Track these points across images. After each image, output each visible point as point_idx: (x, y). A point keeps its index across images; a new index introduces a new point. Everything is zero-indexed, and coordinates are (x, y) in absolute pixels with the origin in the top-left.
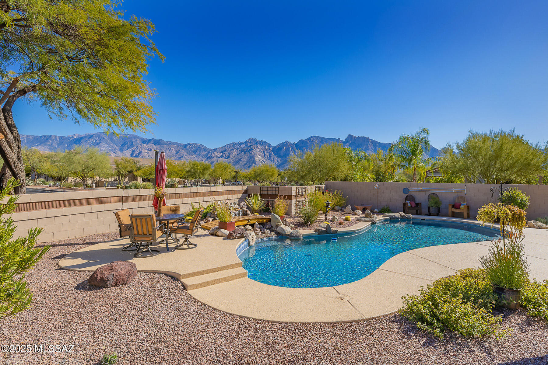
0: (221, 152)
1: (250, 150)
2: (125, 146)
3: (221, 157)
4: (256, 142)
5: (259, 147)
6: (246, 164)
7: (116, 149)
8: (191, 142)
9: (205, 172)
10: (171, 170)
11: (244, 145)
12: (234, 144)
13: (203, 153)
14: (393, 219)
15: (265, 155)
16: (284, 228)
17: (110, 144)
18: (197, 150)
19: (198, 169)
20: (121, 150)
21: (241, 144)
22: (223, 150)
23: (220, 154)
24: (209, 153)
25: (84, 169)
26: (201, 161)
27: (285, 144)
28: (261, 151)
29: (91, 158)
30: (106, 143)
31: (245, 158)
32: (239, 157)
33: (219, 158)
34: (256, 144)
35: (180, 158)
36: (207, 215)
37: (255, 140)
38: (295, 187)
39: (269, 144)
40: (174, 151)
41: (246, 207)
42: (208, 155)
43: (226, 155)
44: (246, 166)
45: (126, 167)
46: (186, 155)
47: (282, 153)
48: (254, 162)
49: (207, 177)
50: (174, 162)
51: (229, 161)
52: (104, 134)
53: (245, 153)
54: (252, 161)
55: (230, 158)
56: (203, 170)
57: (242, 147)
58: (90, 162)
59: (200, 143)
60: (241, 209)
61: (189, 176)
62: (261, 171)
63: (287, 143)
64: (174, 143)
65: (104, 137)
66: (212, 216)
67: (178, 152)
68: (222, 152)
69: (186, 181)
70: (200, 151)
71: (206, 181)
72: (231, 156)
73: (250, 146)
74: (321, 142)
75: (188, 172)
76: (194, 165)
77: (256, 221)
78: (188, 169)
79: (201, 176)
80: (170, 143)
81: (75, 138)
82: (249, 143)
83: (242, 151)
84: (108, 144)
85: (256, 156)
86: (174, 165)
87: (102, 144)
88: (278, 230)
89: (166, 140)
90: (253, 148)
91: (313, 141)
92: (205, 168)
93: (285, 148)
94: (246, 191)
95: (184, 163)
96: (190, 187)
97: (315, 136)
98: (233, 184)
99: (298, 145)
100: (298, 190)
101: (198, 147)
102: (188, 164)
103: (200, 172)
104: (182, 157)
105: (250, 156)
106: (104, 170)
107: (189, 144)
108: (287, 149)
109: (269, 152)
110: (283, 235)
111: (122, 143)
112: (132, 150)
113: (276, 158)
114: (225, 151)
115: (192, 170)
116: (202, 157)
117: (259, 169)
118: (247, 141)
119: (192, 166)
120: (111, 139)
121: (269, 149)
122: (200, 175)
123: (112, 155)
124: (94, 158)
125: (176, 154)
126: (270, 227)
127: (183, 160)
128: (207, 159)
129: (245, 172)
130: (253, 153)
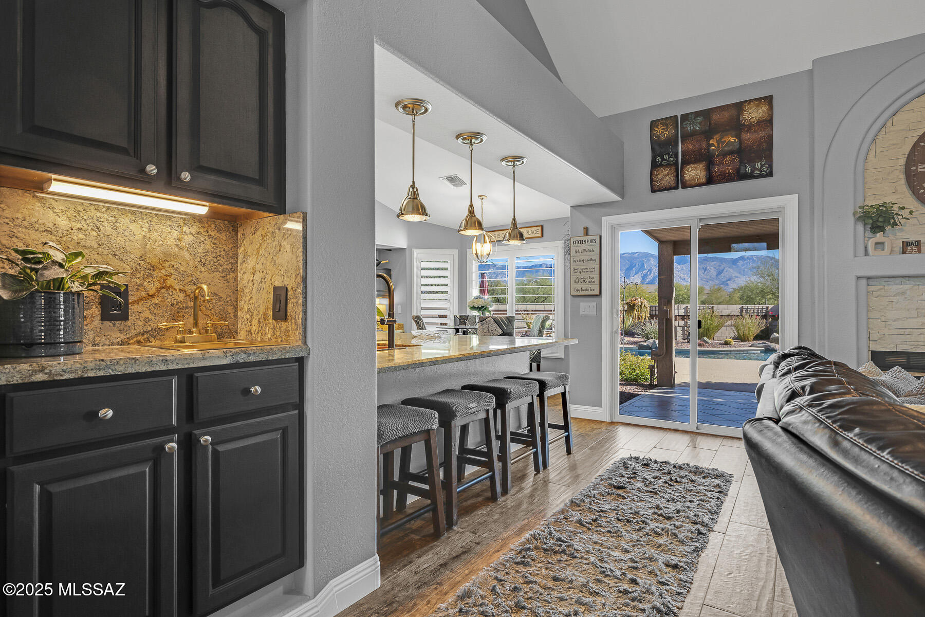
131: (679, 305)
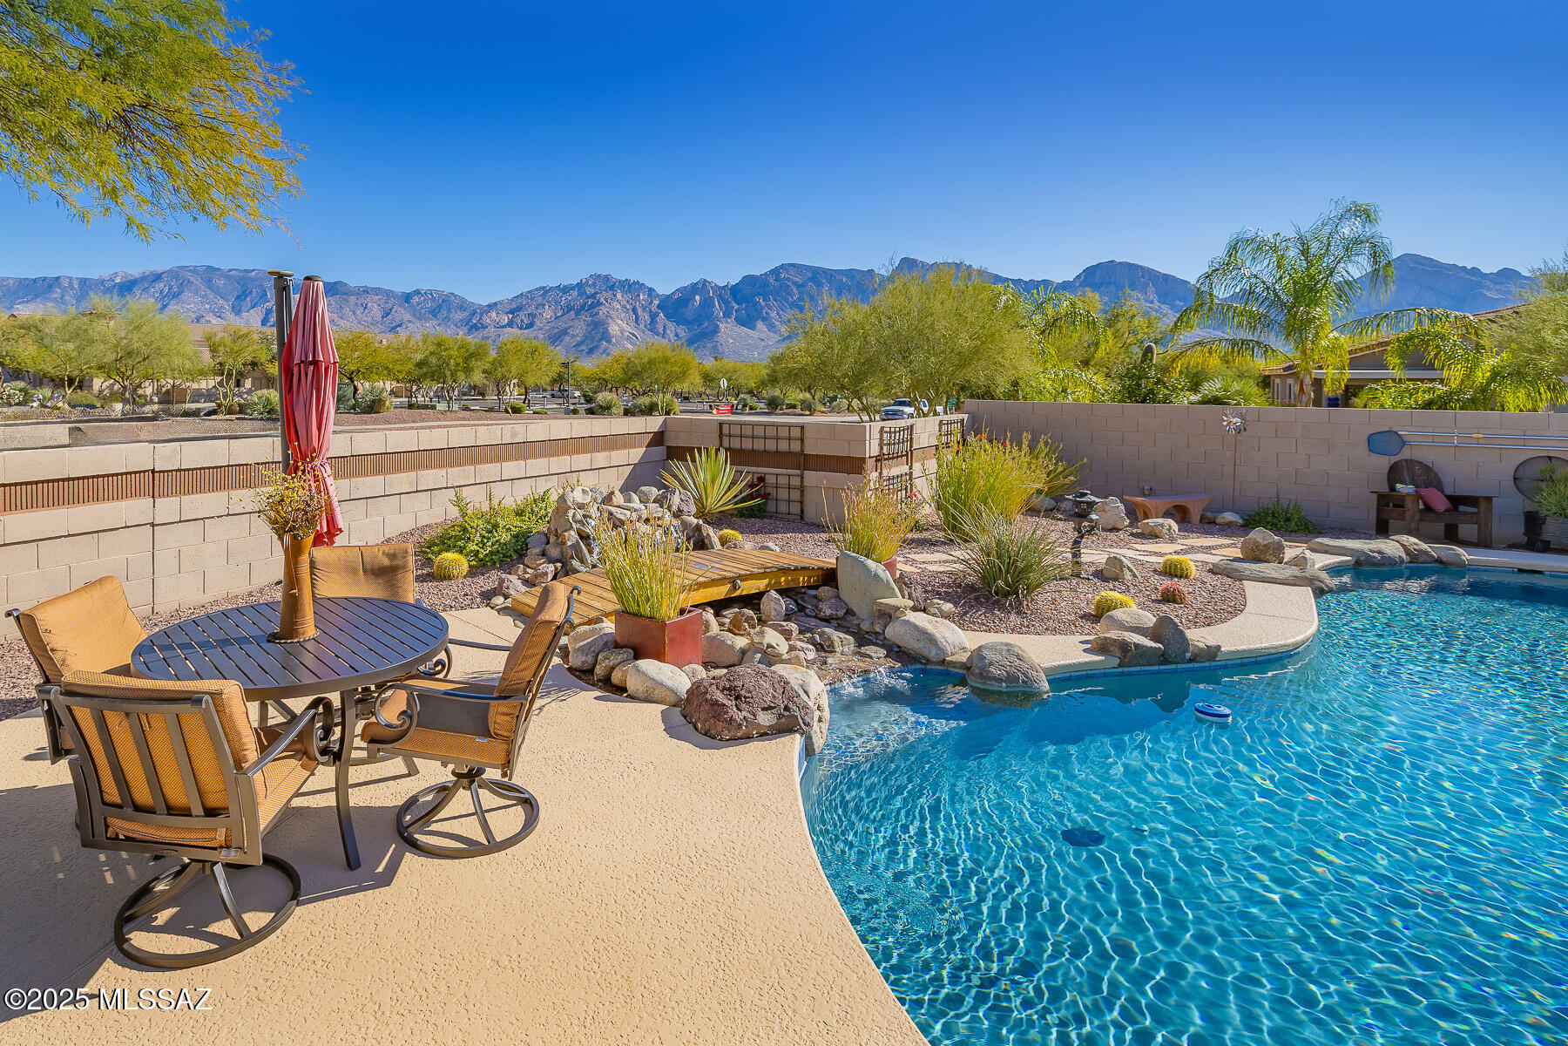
0: (507, 313)
1: (592, 306)
2: (245, 299)
3: (510, 324)
4: (610, 284)
5: (619, 296)
6: (580, 344)
7: (222, 307)
8: (424, 287)
9: (473, 363)
10: (370, 359)
11: (575, 293)
12: (545, 291)
13: (459, 316)
14: (1374, 565)
15: (637, 319)
16: (930, 628)
17: (205, 296)
18: (440, 307)
19: (450, 357)
20: (237, 311)
21: (565, 290)
22: (514, 306)
23: (506, 318)
24: (474, 313)
25: (121, 358)
26: (455, 335)
27: (701, 287)
28: (624, 307)
29: (138, 328)
30: (196, 292)
31: (579, 328)
32: (562, 325)
33: (504, 327)
34: (612, 288)
35: (393, 329)
36: (526, 546)
37: (607, 278)
38: (877, 426)
39: (651, 290)
40: (376, 312)
41: (694, 510)
42: (470, 320)
43: (522, 321)
44: (583, 347)
45: (239, 353)
46: (410, 322)
47: (689, 313)
48: (606, 336)
49: (478, 378)
50: (378, 338)
51: (531, 335)
52: (189, 271)
53: (578, 313)
54: (597, 336)
55: (535, 328)
56: (466, 360)
57: (570, 298)
58: (135, 338)
59: (448, 290)
60: (676, 522)
61: (424, 376)
62: (645, 360)
63: (704, 284)
64: (377, 291)
65: (192, 279)
66: (554, 552)
67: (388, 314)
68: (512, 312)
69: (414, 388)
70: (449, 311)
71: (475, 387)
72: (538, 323)
73: (593, 295)
74: (811, 279)
75: (419, 365)
76: (439, 345)
77: (767, 581)
78: (419, 357)
79: (461, 376)
80: (366, 291)
81: (118, 281)
82: (590, 286)
83: (569, 308)
84: (203, 297)
85: (610, 321)
86: (377, 345)
87: (187, 295)
88: (893, 632)
89: (353, 283)
90: (602, 300)
91: (788, 279)
92: (472, 355)
93: (698, 298)
94: (658, 438)
95: (408, 340)
96: (425, 407)
97: (793, 265)
98: (553, 396)
99: (740, 291)
100: (885, 435)
101: (444, 301)
102: (420, 344)
103: (458, 364)
104: (400, 325)
105: (592, 321)
106: (177, 361)
107: (417, 292)
108: (705, 301)
109: (650, 311)
110: (928, 661)
111: (236, 294)
112: (264, 311)
113: (671, 326)
114: (519, 309)
115: (433, 360)
116: (456, 325)
117: (639, 357)
118: (584, 281)
119: (432, 348)
120: (209, 282)
121: (651, 303)
122: (459, 373)
123: (214, 322)
124: (146, 329)
125: (383, 317)
126: (841, 613)
127: (403, 334)
128: (470, 330)
129: (587, 366)
130: (601, 313)
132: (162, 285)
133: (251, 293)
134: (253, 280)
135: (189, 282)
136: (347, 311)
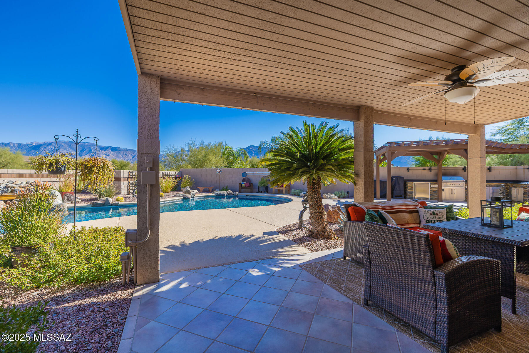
14: (218, 195)
40: (130, 156)
67: (134, 157)
80: (127, 150)
81: (34, 145)
84: (68, 150)
87: (61, 150)
89: (122, 147)
100: (131, 173)
111: (80, 150)
120: (70, 146)
131: (124, 171)
132: (51, 147)
133: (86, 150)
134: (87, 146)
135: (62, 146)
136: (120, 156)
